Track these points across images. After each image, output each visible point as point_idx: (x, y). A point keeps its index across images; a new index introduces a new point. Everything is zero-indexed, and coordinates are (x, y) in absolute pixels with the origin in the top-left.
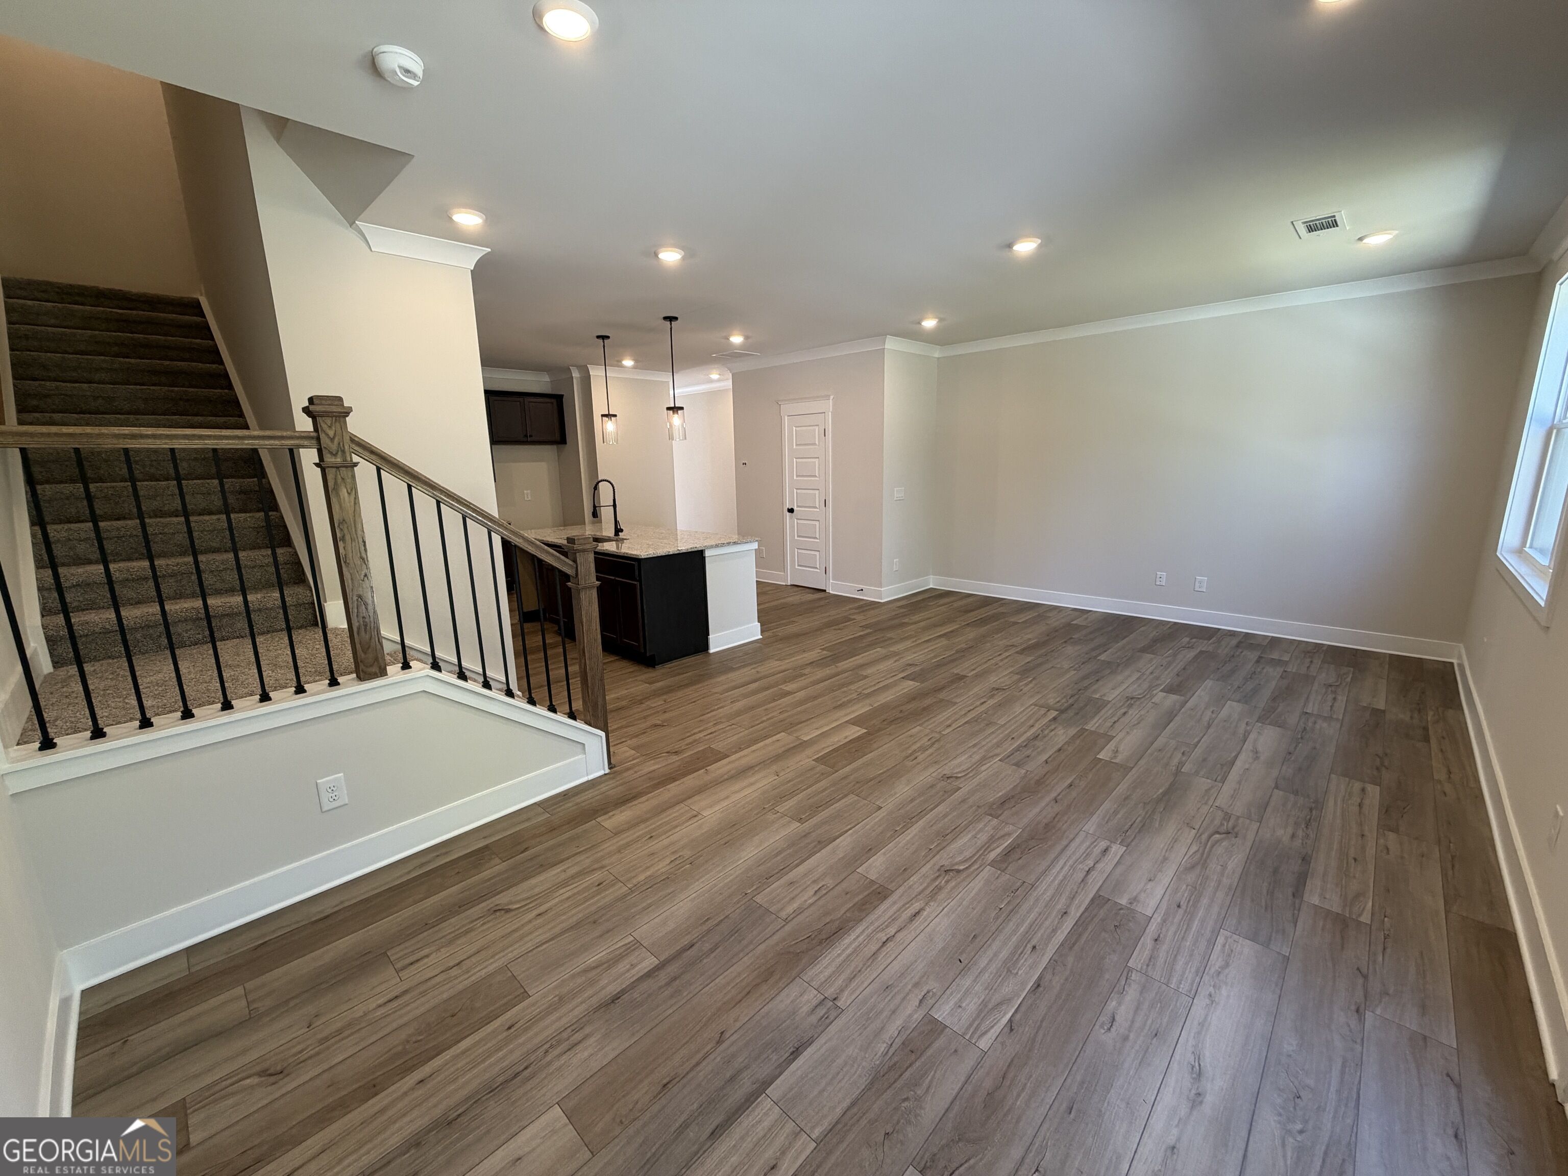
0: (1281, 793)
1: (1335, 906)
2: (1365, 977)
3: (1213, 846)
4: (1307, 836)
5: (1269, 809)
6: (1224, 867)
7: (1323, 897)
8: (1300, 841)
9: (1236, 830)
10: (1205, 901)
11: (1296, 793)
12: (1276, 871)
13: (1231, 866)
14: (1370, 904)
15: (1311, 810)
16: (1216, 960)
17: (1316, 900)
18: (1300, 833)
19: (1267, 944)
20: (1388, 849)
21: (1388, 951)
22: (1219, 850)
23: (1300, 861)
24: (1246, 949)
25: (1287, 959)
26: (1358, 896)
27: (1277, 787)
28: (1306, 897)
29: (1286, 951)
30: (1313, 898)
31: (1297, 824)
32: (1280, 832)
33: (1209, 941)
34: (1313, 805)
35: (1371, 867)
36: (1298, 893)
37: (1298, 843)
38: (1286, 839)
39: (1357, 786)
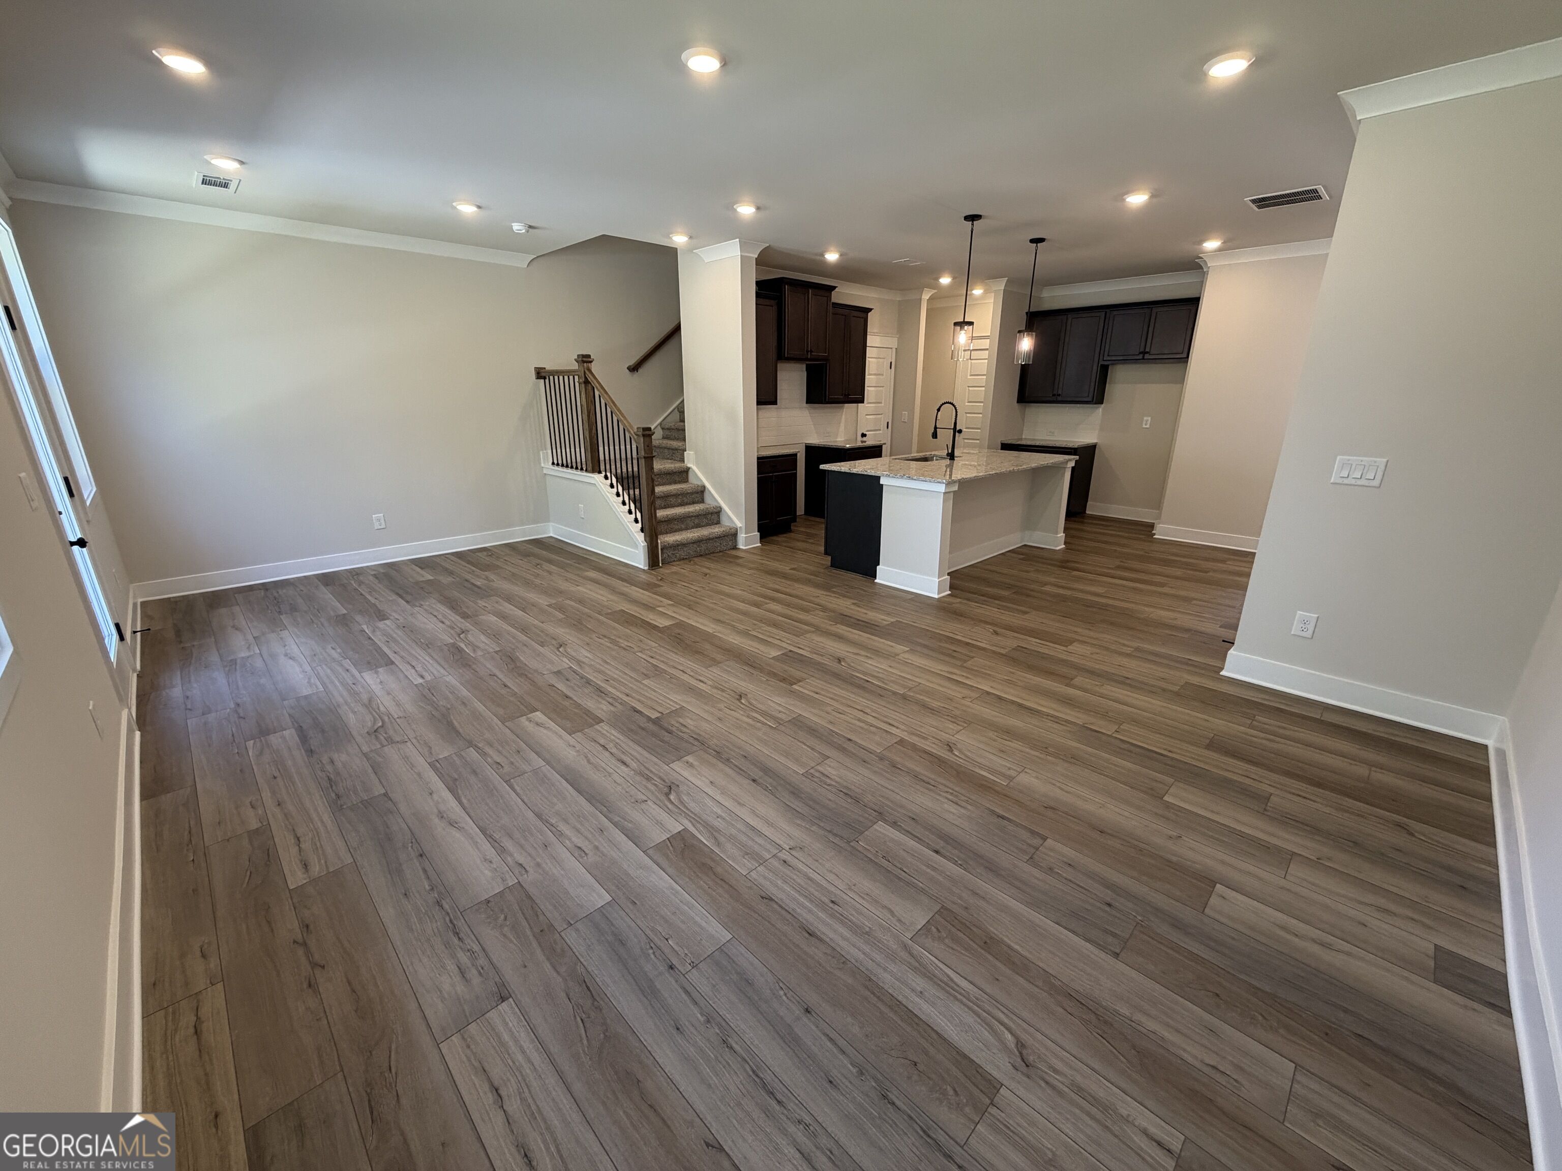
0: (377, 794)
1: (274, 739)
2: (240, 717)
3: (373, 716)
4: (322, 771)
5: (370, 770)
6: (354, 713)
7: (283, 737)
8: (324, 762)
9: (373, 736)
10: (345, 693)
11: (367, 804)
12: (323, 731)
13: (351, 715)
14: (250, 754)
15: (338, 796)
16: (314, 680)
17: (286, 733)
18: (329, 768)
19: (298, 699)
20: (253, 807)
21: (230, 736)
22: (368, 719)
23: (313, 748)
24: (306, 691)
25: (284, 700)
26: (261, 753)
27: (386, 795)
28: (293, 731)
29: (286, 703)
30: (290, 734)
31: (338, 774)
32: (344, 757)
33: (325, 684)
34: (339, 802)
35: (260, 781)
36: (301, 731)
37: (325, 760)
38: (335, 756)
39: (316, 869)
